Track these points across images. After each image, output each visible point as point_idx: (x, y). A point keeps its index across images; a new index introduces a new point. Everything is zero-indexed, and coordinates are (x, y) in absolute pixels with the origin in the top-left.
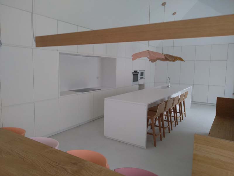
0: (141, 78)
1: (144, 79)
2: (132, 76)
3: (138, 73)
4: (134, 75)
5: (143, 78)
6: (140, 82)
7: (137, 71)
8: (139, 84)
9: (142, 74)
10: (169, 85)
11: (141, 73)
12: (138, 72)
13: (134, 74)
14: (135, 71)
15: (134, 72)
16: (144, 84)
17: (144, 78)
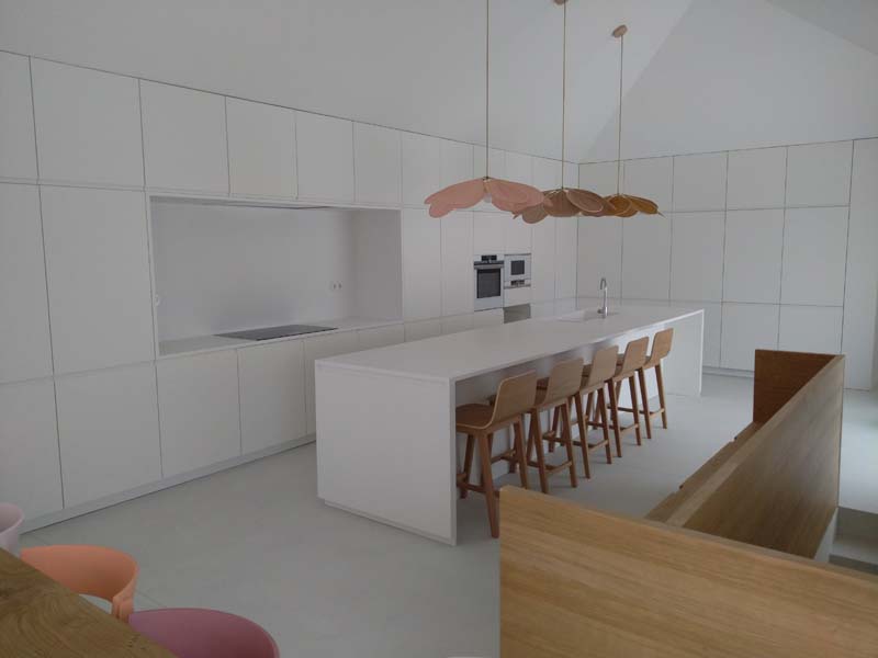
0: (513, 283)
1: (529, 285)
2: (472, 275)
3: (502, 262)
4: (479, 272)
5: (522, 282)
6: (511, 296)
7: (494, 257)
8: (506, 305)
9: (518, 267)
10: (604, 308)
11: (513, 263)
12: (499, 259)
13: (482, 267)
14: (484, 258)
15: (480, 259)
16: (528, 306)
17: (526, 282)
